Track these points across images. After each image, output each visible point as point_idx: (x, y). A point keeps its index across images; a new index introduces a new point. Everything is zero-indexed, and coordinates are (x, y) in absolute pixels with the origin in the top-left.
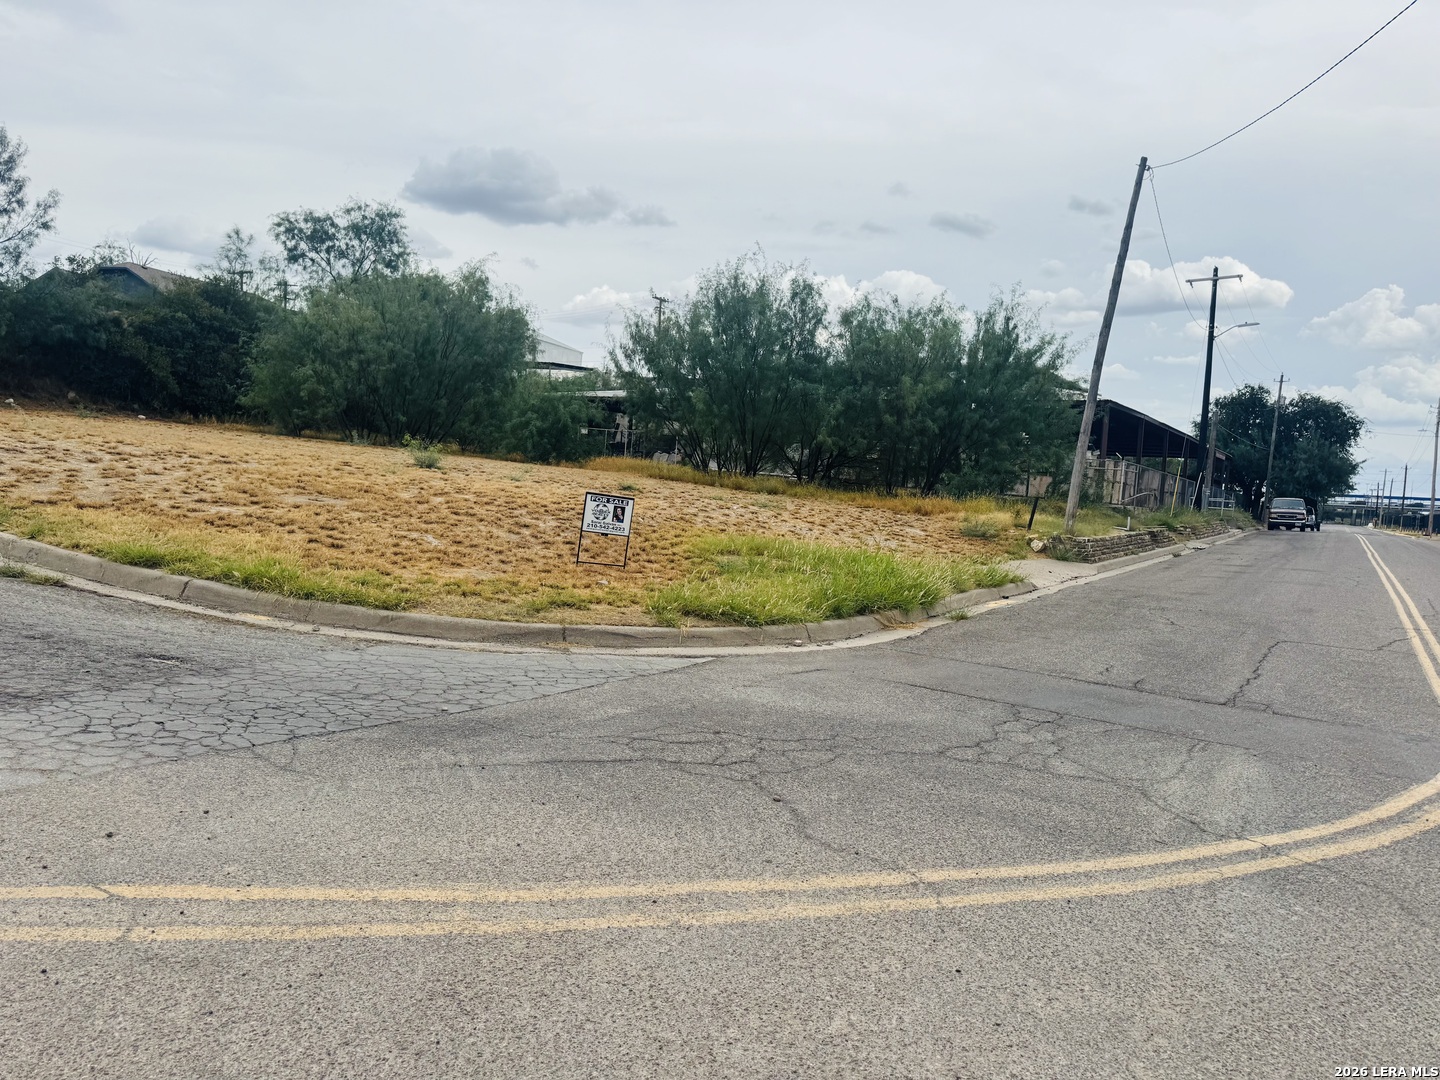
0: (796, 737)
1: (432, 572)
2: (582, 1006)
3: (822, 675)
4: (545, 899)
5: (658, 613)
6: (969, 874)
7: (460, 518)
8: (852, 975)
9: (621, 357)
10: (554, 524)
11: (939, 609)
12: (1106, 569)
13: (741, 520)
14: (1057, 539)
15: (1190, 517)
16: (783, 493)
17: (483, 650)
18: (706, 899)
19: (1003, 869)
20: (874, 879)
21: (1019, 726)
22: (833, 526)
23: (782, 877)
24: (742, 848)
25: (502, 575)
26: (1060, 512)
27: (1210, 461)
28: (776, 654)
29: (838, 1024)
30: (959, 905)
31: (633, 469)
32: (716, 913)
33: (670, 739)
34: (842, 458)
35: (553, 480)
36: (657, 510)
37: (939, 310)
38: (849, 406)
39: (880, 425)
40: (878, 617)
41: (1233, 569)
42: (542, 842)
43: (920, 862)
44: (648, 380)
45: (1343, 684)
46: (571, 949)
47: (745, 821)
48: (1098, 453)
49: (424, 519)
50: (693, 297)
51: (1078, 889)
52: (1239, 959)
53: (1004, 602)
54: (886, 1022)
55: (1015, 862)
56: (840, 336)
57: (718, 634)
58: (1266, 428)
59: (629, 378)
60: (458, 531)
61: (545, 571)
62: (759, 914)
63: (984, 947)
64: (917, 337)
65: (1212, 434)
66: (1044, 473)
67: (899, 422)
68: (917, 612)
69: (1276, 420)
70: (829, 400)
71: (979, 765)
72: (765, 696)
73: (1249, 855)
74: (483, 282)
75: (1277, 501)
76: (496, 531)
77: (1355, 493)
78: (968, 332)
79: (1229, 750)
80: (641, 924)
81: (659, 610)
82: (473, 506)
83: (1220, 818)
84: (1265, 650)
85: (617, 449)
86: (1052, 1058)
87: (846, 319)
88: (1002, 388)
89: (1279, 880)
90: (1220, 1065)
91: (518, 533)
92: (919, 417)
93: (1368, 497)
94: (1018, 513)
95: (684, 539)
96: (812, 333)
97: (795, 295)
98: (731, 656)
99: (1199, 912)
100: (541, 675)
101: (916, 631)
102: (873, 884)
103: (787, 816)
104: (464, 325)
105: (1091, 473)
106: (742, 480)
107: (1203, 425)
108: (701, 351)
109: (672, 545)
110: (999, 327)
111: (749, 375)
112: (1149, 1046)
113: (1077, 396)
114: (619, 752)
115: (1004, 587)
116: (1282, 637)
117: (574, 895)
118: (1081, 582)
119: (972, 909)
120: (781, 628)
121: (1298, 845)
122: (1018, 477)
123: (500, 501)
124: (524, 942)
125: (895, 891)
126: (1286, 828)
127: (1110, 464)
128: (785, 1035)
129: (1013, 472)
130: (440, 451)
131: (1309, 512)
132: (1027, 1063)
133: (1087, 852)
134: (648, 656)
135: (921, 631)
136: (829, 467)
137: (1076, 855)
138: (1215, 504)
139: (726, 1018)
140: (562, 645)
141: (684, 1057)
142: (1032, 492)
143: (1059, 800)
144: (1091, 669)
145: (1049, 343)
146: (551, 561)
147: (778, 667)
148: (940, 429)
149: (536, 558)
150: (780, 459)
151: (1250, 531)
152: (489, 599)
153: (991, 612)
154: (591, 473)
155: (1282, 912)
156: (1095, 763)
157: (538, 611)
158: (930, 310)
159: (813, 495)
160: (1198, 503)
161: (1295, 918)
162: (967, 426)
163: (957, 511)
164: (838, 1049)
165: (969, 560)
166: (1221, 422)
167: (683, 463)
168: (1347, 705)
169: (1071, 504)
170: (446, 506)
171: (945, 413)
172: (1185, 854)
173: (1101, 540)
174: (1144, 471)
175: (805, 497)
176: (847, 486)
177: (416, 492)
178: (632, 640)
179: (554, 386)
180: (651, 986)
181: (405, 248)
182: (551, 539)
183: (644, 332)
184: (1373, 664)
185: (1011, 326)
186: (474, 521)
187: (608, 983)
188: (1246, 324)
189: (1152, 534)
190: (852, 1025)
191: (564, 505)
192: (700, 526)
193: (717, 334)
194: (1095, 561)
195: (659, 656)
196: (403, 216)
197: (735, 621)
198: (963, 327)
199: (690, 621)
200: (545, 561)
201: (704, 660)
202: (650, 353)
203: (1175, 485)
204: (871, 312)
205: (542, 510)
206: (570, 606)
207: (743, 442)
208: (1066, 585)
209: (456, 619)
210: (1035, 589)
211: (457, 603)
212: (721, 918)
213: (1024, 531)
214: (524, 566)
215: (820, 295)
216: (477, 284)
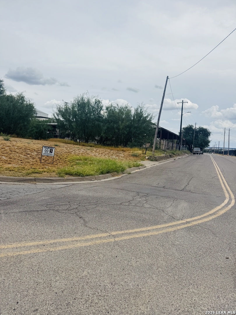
0: (88, 202)
1: (3, 165)
2: (18, 275)
3: (97, 187)
4: (15, 247)
5: (60, 174)
6: (123, 232)
7: (12, 152)
8: (91, 260)
9: (56, 115)
10: (36, 153)
11: (125, 172)
12: (160, 163)
13: (83, 153)
14: (151, 156)
15: (178, 152)
16: (94, 147)
17: (14, 184)
18: (58, 244)
19: (130, 230)
20: (100, 235)
21: (139, 197)
22: (104, 154)
23: (78, 236)
24: (69, 230)
25: (21, 166)
26: (152, 150)
27: (182, 140)
28: (87, 183)
29: (85, 273)
30: (119, 240)
31: (59, 141)
32: (59, 247)
33: (57, 204)
34: (107, 139)
35: (38, 143)
36: (63, 150)
37: (127, 108)
38: (108, 128)
39: (115, 132)
40: (111, 174)
41: (185, 162)
42: (18, 232)
43: (112, 230)
44: (63, 121)
45: (205, 186)
46: (19, 259)
47: (71, 223)
48: (160, 138)
49: (3, 152)
50: (73, 102)
51: (146, 234)
52: (179, 248)
53: (139, 170)
54: (97, 271)
55: (133, 229)
56: (106, 112)
57: (74, 178)
58: (193, 134)
59: (58, 120)
60: (11, 155)
61: (32, 165)
62: (71, 246)
63: (123, 250)
64: (122, 113)
65: (182, 135)
66: (149, 143)
67: (119, 131)
68: (120, 172)
69: (195, 132)
70: (103, 126)
71: (129, 206)
72: (83, 193)
73: (183, 224)
74: (23, 97)
75: (195, 148)
76: (21, 155)
77: (210, 147)
78: (133, 112)
79: (181, 200)
80: (39, 251)
81: (59, 173)
82: (16, 149)
83: (178, 216)
84: (190, 179)
85: (56, 137)
86: (135, 276)
87: (107, 109)
88: (140, 124)
89: (189, 229)
90: (172, 274)
91: (27, 156)
92: (123, 130)
93: (212, 148)
94: (143, 151)
95: (68, 157)
96: (100, 111)
97: (96, 103)
98: (77, 184)
99: (172, 237)
100: (27, 190)
101: (120, 177)
102: (100, 237)
103: (82, 221)
104: (17, 107)
105: (158, 143)
106: (84, 144)
107: (180, 133)
108: (75, 115)
109: (65, 158)
110: (139, 111)
111: (86, 120)
112: (157, 271)
113: (155, 127)
114: (43, 208)
115: (139, 167)
116: (194, 176)
117: (23, 245)
118: (155, 165)
119: (122, 241)
120: (89, 177)
121: (193, 221)
122: (144, 143)
123: (23, 148)
124: (7, 259)
125: (105, 238)
126: (191, 217)
127: (162, 141)
128: (71, 278)
129: (143, 143)
130: (10, 136)
131: (201, 151)
132: (129, 278)
133: (149, 225)
134: (56, 184)
135: (121, 177)
136: (104, 141)
137: (147, 226)
138: (183, 149)
139: (57, 274)
140: (35, 182)
141: (43, 287)
142: (147, 147)
143: (145, 213)
144: (155, 184)
145: (150, 115)
146: (34, 163)
147: (87, 186)
148: (128, 133)
149: (31, 162)
150: (93, 139)
151: (190, 155)
152: (16, 172)
153: (136, 172)
154: (48, 142)
155: (189, 236)
156: (153, 204)
157: (29, 174)
158: (125, 107)
159: (100, 147)
160: (179, 149)
161: (191, 237)
162: (133, 132)
163: (131, 151)
164: (84, 280)
165: (132, 161)
166: (184, 132)
167: (71, 140)
168: (205, 190)
169: (153, 149)
170: (9, 149)
171: (128, 130)
172: (170, 224)
173: (160, 156)
174: (169, 142)
175: (98, 148)
176: (108, 145)
177: (2, 146)
178: (52, 181)
179: (40, 122)
180: (38, 268)
181: (4, 89)
182: (35, 157)
183: (61, 110)
184: (211, 181)
185: (142, 111)
186: (16, 153)
187: (27, 268)
188: (189, 112)
189: (170, 155)
190: (88, 273)
191: (40, 149)
192: (73, 154)
193: (78, 111)
194: (158, 161)
195: (59, 184)
196: (3, 81)
197: (78, 176)
198: (132, 111)
199: (67, 176)
200: (33, 162)
201: (70, 185)
202: (63, 114)
203: (175, 145)
204: (112, 107)
205: (33, 150)
206: (37, 173)
207: (85, 135)
208: (152, 166)
209: (8, 177)
210: (146, 167)
211: (8, 173)
212: (60, 248)
213: (144, 155)
214: (27, 164)
215: (102, 103)
216: (22, 98)
